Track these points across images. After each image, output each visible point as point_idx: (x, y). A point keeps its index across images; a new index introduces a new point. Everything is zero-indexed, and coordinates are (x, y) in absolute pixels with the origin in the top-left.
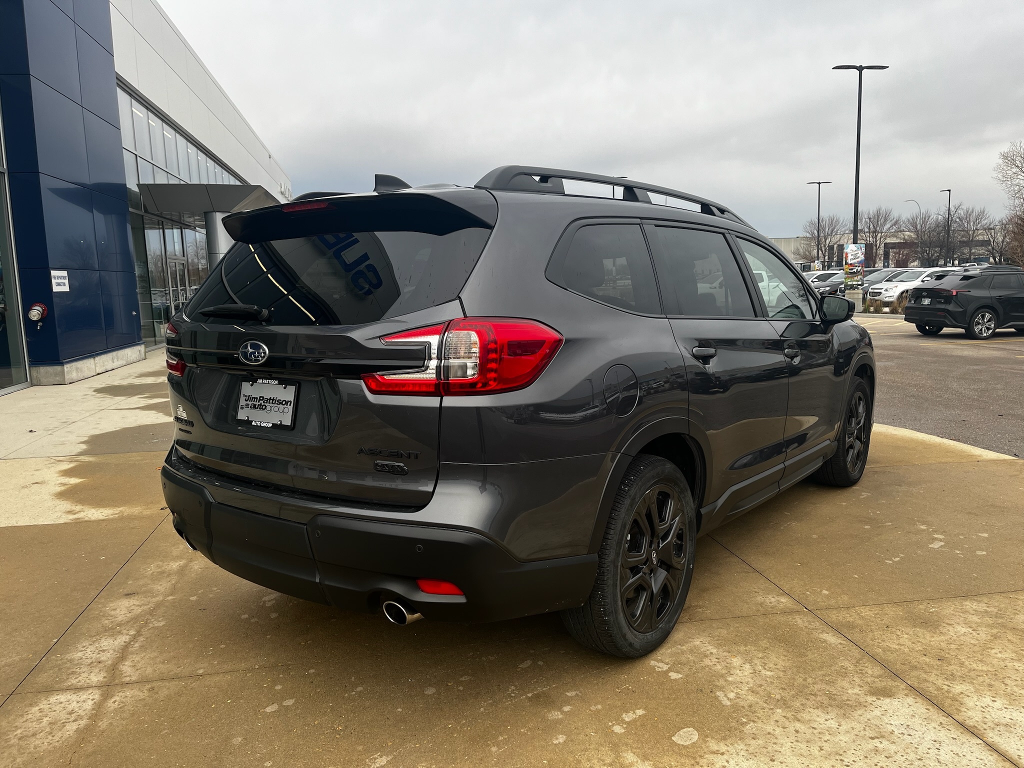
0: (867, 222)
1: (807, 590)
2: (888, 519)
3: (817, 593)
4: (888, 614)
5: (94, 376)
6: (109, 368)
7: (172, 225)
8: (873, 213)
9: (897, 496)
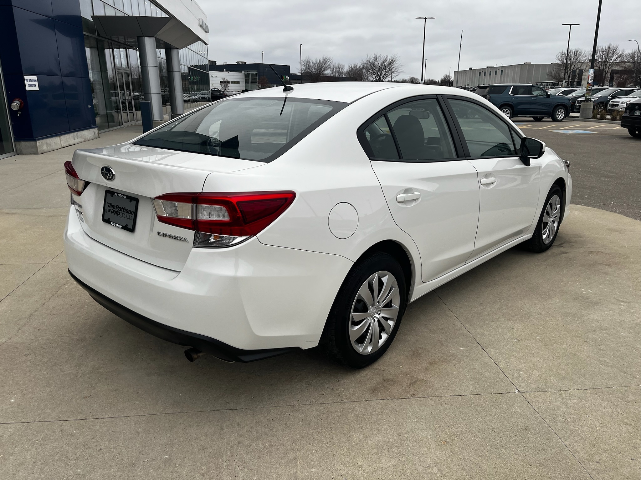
0: (600, 54)
1: (521, 370)
2: (598, 298)
3: (529, 374)
4: (590, 401)
5: (60, 149)
6: (71, 143)
7: (119, 46)
8: (605, 48)
9: (606, 276)
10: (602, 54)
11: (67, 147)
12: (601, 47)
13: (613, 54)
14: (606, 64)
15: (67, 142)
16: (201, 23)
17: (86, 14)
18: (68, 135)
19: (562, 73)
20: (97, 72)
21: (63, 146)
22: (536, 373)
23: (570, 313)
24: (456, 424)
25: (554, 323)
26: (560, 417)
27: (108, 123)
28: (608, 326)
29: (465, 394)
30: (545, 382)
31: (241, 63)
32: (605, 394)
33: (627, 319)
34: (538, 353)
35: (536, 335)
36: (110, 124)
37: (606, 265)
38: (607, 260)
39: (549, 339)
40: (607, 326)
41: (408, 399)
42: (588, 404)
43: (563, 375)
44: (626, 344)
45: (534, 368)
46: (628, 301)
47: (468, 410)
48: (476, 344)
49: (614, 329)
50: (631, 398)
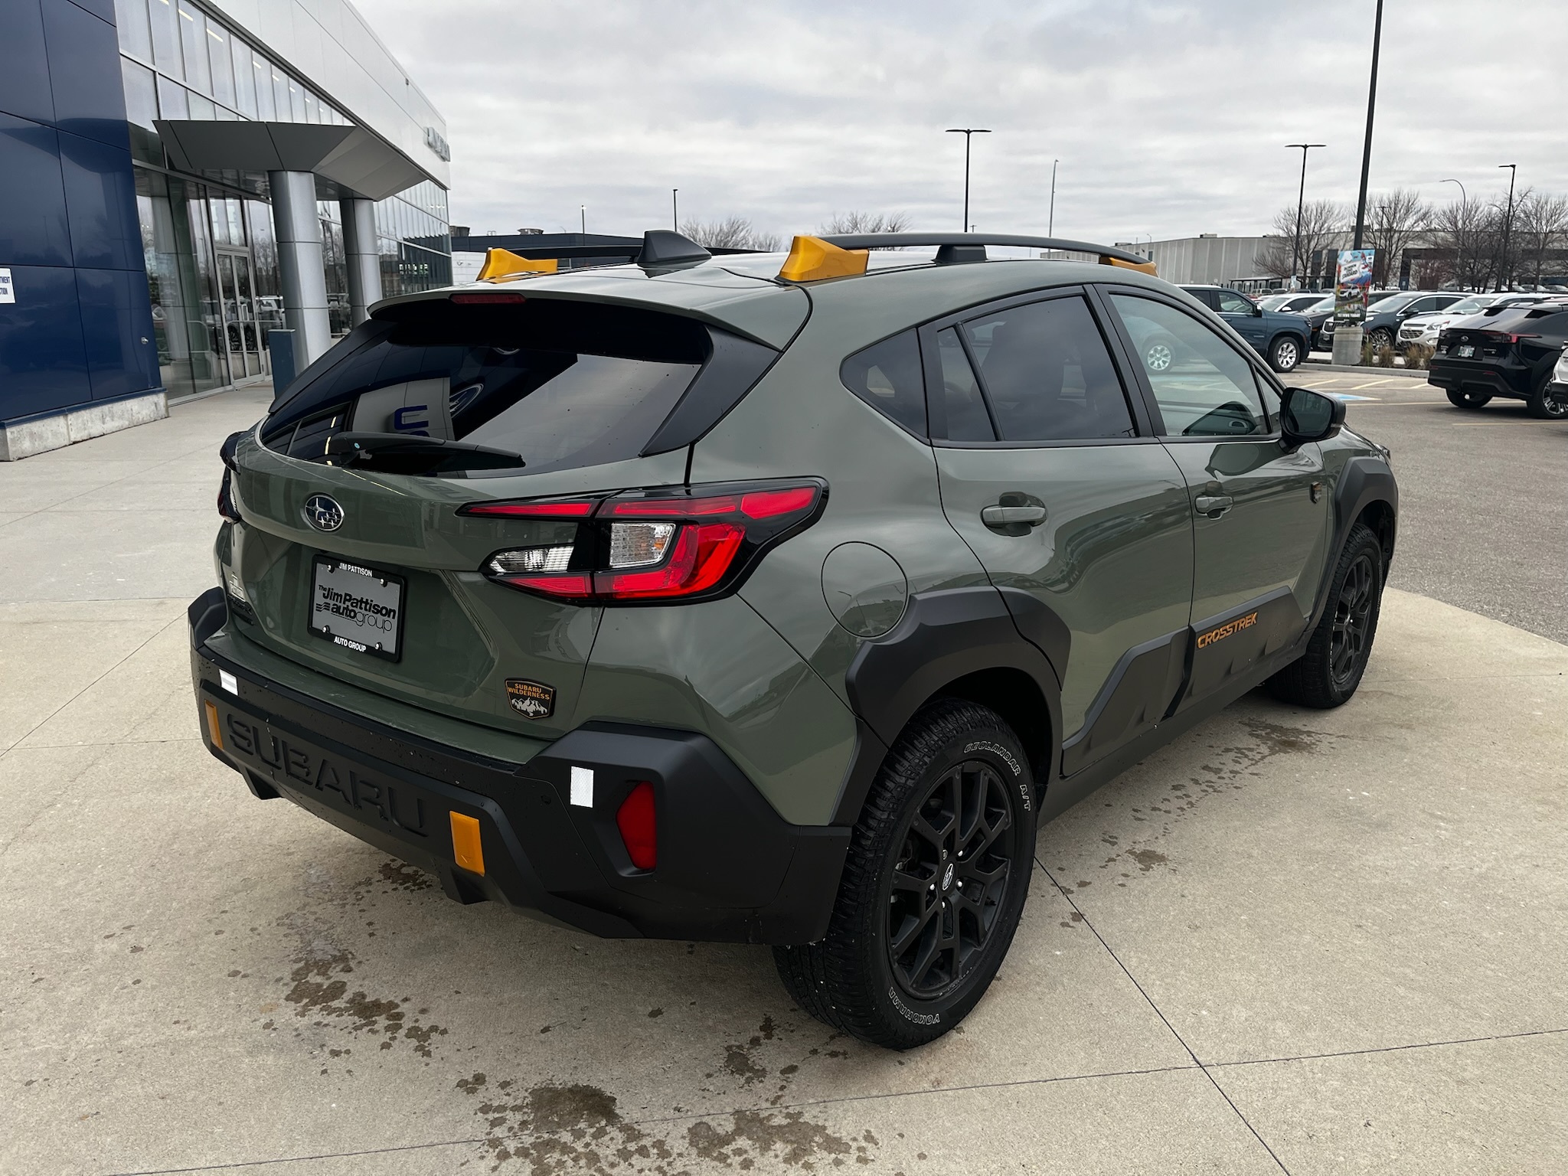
0: (1377, 214)
1: (1202, 1005)
2: (1384, 812)
3: (1223, 1015)
4: (1371, 1084)
5: (66, 446)
6: (95, 432)
7: (224, 192)
8: (1389, 199)
9: (1403, 754)
10: (1381, 213)
11: (83, 441)
12: (1379, 197)
13: (1408, 211)
14: (1391, 237)
15: (85, 429)
16: (431, 139)
17: (141, 116)
18: (87, 411)
19: (1288, 258)
20: (165, 257)
21: (74, 437)
22: (1240, 1013)
23: (1319, 853)
24: (1045, 1160)
25: (1282, 878)
26: (1299, 1129)
27: (193, 378)
28: (1410, 883)
29: (1067, 1077)
30: (1260, 1037)
31: (529, 233)
32: (1408, 1063)
33: (1455, 865)
34: (1244, 958)
35: (1237, 911)
36: (197, 382)
37: (1402, 727)
38: (1404, 714)
39: (1270, 920)
40: (1407, 884)
41: (924, 1094)
42: (1368, 1091)
43: (1306, 1015)
44: (1457, 928)
45: (1235, 1000)
46: (1456, 817)
47: (1074, 1117)
48: (1094, 940)
49: (1425, 891)
50: (1472, 1072)
